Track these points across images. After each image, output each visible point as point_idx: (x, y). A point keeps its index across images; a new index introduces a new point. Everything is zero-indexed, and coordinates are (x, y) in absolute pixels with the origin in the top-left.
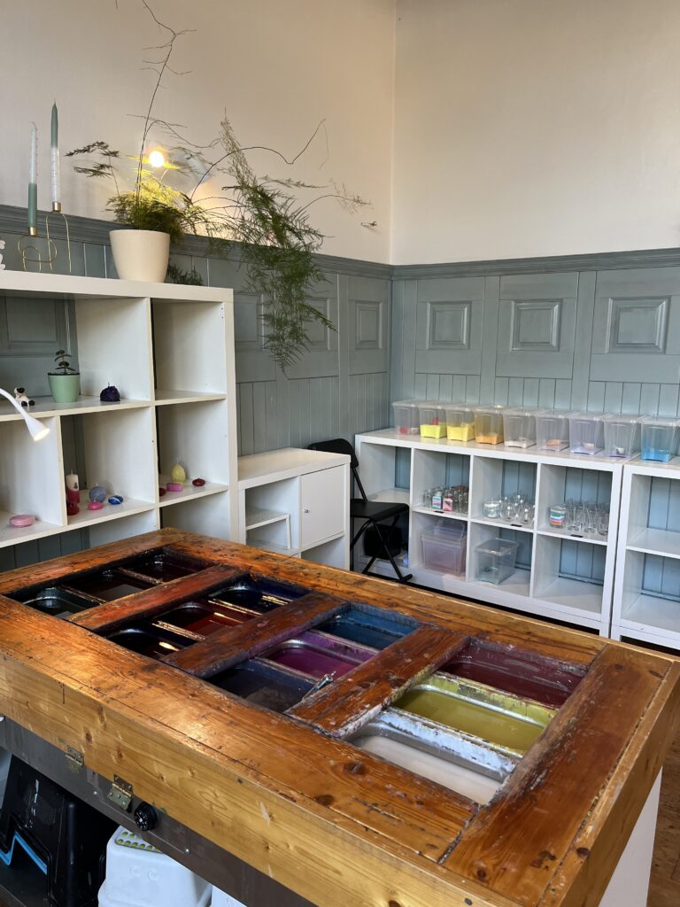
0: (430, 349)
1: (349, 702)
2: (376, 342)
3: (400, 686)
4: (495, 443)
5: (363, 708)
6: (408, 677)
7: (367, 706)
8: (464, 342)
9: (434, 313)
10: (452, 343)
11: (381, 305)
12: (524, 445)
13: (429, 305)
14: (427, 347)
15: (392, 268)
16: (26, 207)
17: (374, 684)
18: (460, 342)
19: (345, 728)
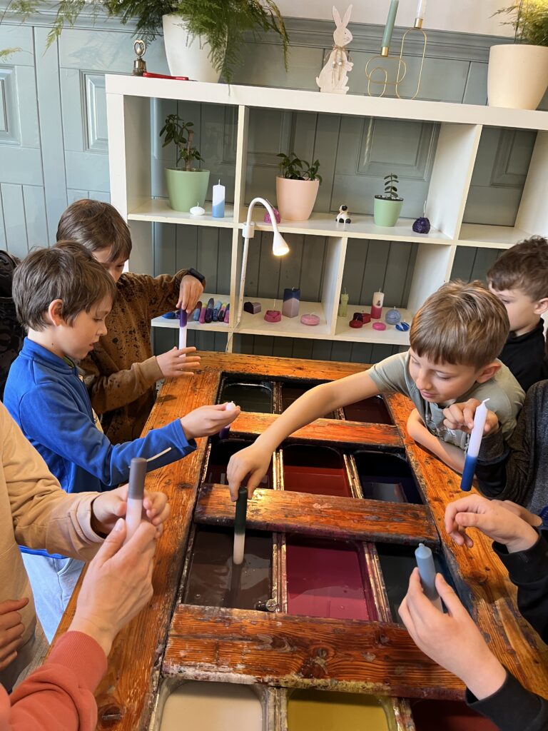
1: (234, 646)
3: (307, 676)
5: (233, 665)
6: (332, 675)
7: (240, 667)
16: (385, 24)
17: (289, 649)
19: (182, 669)
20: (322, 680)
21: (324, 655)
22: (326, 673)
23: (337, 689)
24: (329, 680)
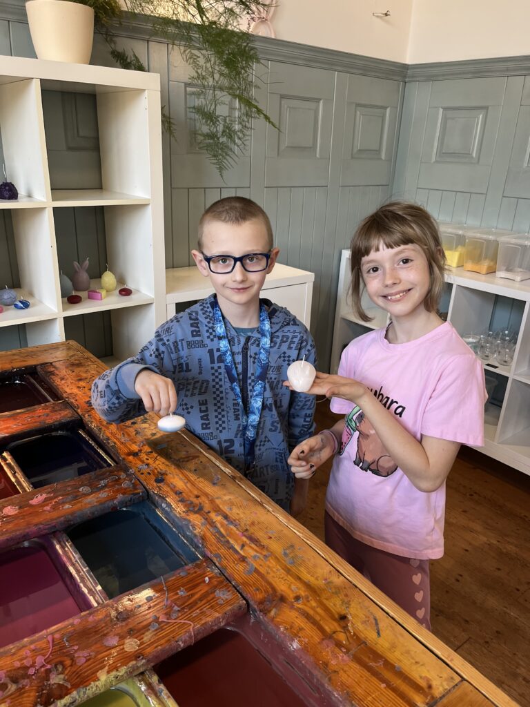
0: (436, 162)
2: (379, 151)
4: (484, 272)
8: (474, 155)
9: (445, 120)
10: (460, 156)
11: (388, 110)
12: (518, 279)
13: (441, 110)
14: (433, 160)
15: (405, 67)
18: (469, 155)
20: (66, 697)
21: (60, 669)
22: (69, 687)
23: (88, 697)
24: (75, 693)
